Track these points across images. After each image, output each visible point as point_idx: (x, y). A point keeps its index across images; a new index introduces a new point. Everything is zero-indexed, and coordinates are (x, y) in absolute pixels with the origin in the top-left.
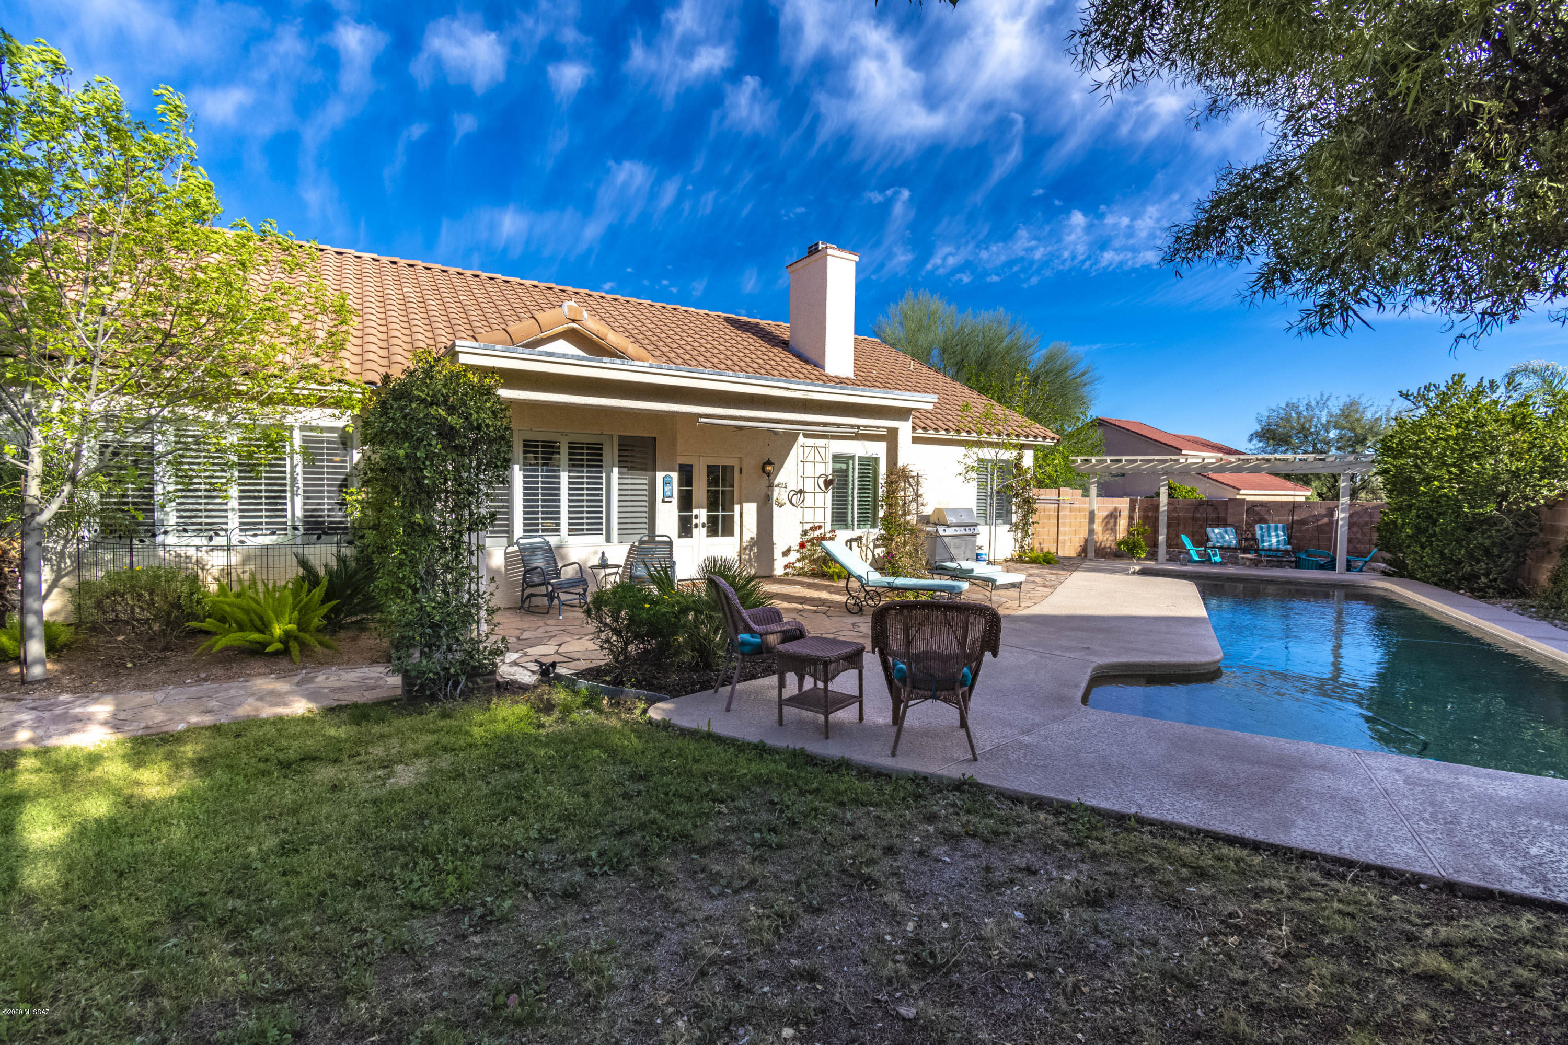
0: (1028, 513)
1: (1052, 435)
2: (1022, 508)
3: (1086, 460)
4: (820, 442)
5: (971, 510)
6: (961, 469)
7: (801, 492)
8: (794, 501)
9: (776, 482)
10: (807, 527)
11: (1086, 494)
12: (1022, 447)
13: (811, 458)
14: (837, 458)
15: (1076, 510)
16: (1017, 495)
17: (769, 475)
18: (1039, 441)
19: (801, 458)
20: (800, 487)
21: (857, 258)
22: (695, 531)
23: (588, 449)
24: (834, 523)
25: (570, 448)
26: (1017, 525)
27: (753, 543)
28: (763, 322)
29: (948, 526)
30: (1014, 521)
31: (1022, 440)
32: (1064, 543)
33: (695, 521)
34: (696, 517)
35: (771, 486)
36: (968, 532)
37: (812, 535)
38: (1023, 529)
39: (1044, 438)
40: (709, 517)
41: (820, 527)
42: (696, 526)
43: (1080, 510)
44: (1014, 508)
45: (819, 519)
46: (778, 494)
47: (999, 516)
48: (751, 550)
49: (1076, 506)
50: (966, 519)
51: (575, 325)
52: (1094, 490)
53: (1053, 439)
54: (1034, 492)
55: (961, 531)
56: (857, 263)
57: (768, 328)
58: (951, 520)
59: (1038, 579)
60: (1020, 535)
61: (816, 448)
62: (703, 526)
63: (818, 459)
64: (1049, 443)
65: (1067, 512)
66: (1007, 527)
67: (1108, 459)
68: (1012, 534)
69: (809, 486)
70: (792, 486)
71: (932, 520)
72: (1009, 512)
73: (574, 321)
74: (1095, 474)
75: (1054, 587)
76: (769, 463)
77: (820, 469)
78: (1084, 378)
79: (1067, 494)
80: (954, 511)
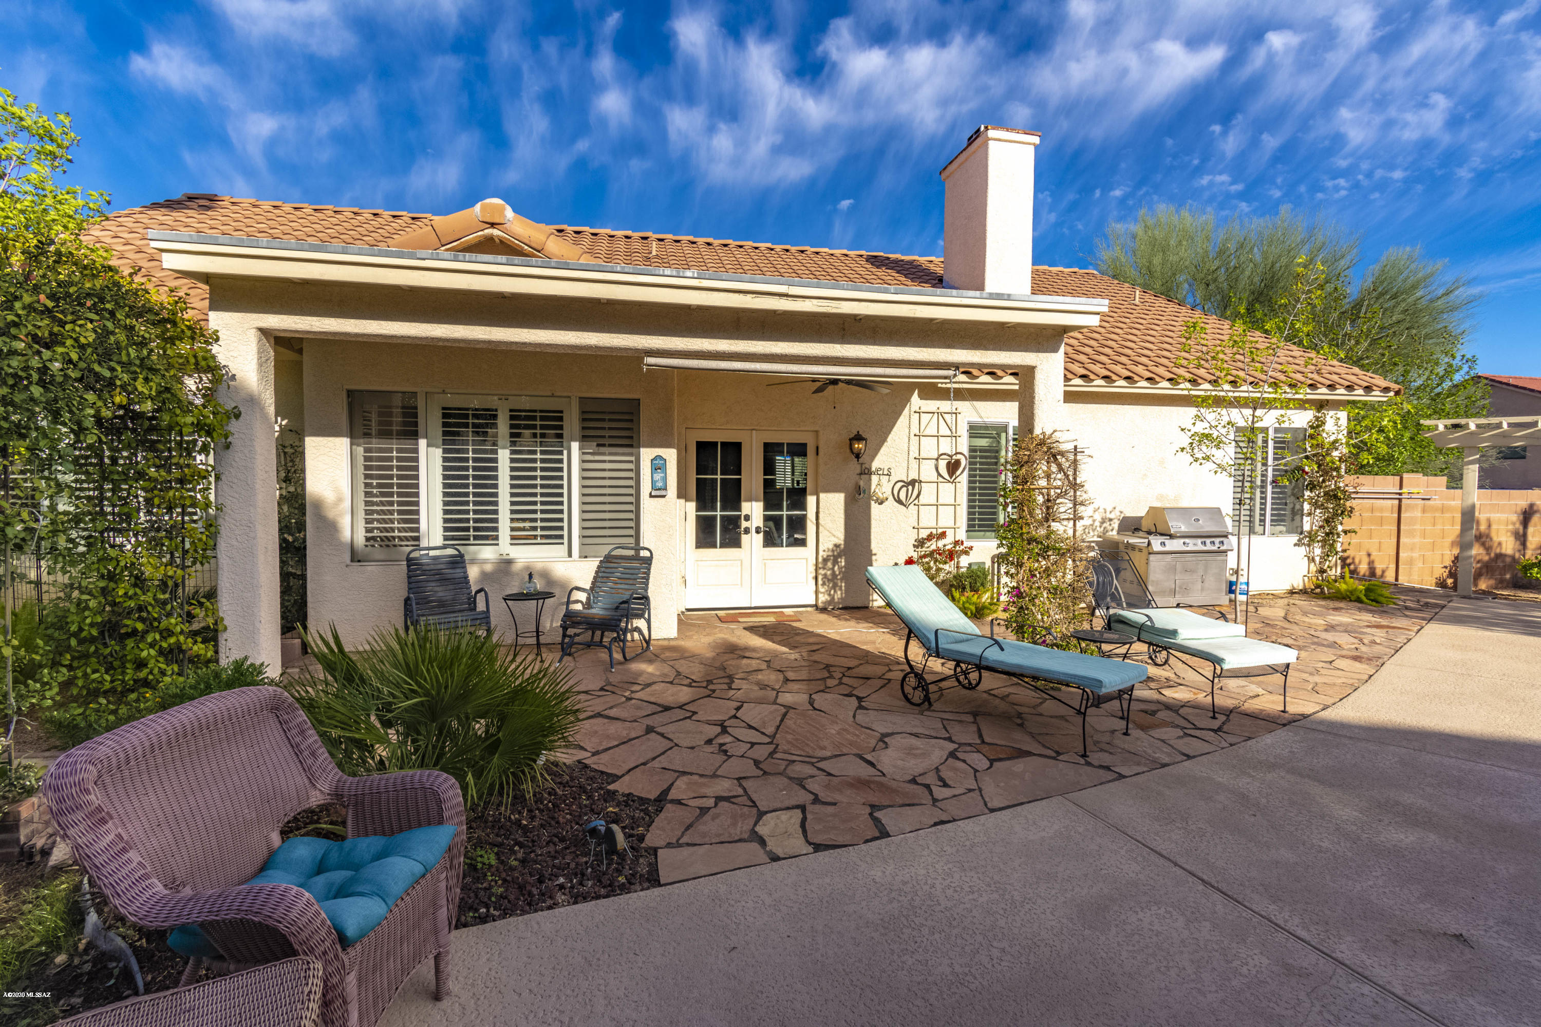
0: (1336, 515)
1: (1384, 383)
2: (1322, 506)
3: (1456, 426)
4: (945, 406)
5: (1218, 511)
6: (1185, 441)
7: (913, 483)
8: (903, 496)
9: (875, 465)
10: (924, 534)
11: (1455, 481)
12: (1321, 405)
13: (932, 430)
14: (975, 430)
15: (1434, 509)
16: (1312, 487)
17: (858, 456)
18: (1359, 394)
19: (915, 430)
20: (913, 475)
21: (1036, 140)
22: (745, 538)
23: (543, 418)
24: (971, 528)
25: (512, 418)
26: (1312, 537)
27: (837, 553)
28: (922, 259)
29: (1171, 536)
30: (1306, 527)
31: (1323, 393)
32: (1411, 562)
33: (744, 524)
34: (747, 518)
35: (867, 472)
36: (1209, 547)
37: (933, 545)
38: (1324, 542)
39: (1368, 389)
40: (767, 519)
41: (943, 535)
42: (747, 531)
43: (1443, 509)
44: (1306, 507)
45: (946, 519)
46: (880, 486)
47: (1278, 520)
48: (835, 562)
49: (1436, 502)
50: (1207, 526)
51: (495, 232)
52: (1472, 474)
53: (1386, 390)
54: (1347, 481)
55: (1195, 545)
56: (1037, 147)
57: (926, 265)
58: (1177, 525)
59: (1345, 640)
60: (1318, 551)
61: (940, 414)
62: (758, 531)
63: (944, 430)
64: (1376, 396)
65: (1418, 514)
66: (1294, 538)
67: (1505, 422)
68: (1302, 550)
69: (928, 472)
70: (900, 474)
71: (1145, 525)
72: (1297, 513)
73: (493, 225)
74: (1474, 449)
75: (1378, 662)
76: (859, 438)
77: (946, 446)
78: (1452, 296)
79: (1416, 483)
80: (1185, 512)
